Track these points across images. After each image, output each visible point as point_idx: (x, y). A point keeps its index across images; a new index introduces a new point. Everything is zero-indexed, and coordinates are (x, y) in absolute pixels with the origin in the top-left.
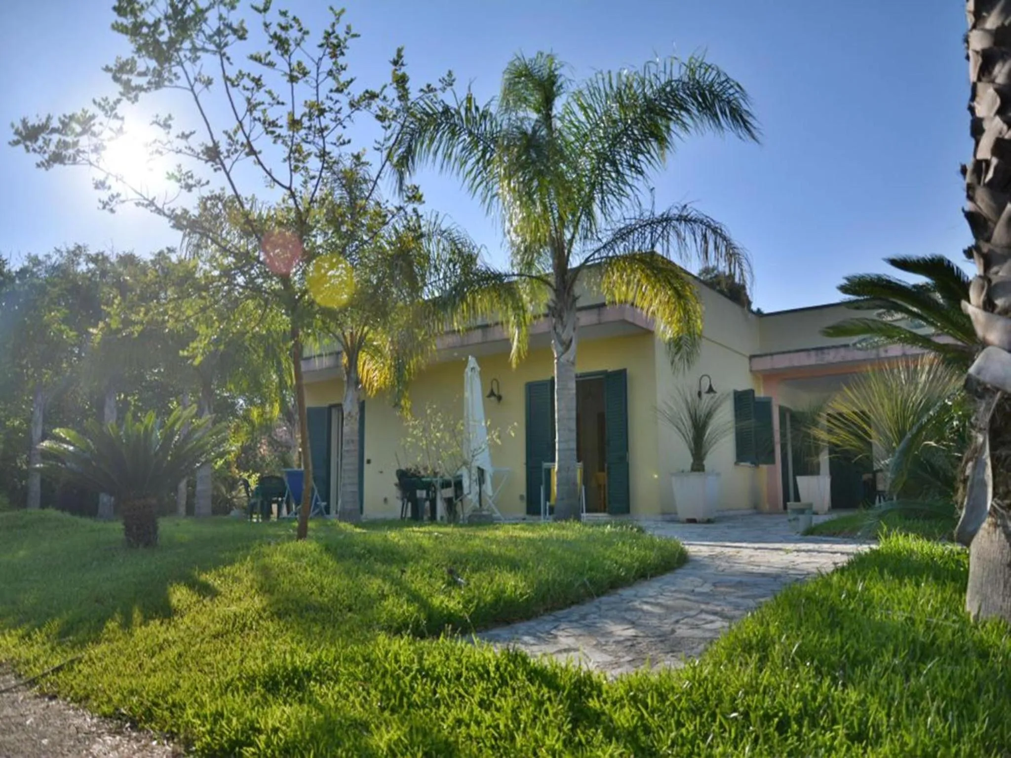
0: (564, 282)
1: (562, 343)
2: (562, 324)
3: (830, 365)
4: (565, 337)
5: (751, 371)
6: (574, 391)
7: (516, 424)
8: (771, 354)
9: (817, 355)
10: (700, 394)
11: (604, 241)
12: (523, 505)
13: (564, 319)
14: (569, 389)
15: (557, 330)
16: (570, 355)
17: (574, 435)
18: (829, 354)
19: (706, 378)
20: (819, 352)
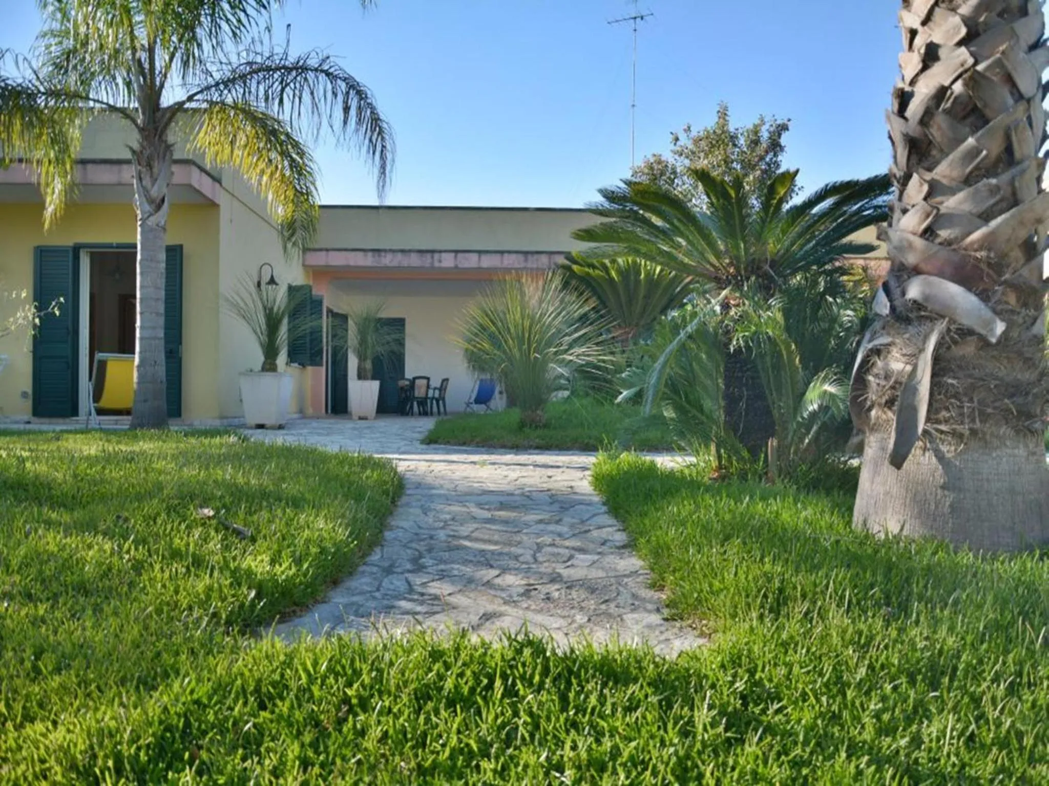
0: (154, 122)
1: (151, 201)
2: (151, 176)
3: (387, 268)
4: (155, 192)
5: (304, 265)
6: (163, 265)
7: (62, 299)
8: (327, 250)
9: (374, 256)
10: (259, 284)
11: (217, 76)
12: (29, 403)
13: (155, 170)
14: (158, 262)
15: (144, 183)
16: (161, 217)
17: (161, 321)
18: (385, 257)
19: (267, 266)
20: (376, 254)
